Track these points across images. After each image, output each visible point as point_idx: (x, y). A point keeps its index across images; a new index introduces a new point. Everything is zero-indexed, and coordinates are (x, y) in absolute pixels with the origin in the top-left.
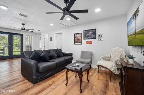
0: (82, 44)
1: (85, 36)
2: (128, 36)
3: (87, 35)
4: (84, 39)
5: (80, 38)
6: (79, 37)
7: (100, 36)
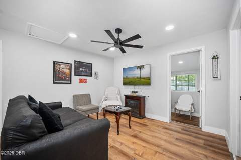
0: (71, 83)
1: (76, 71)
2: (124, 78)
3: (81, 69)
4: (75, 75)
5: (67, 71)
6: (65, 70)
7: (96, 74)
